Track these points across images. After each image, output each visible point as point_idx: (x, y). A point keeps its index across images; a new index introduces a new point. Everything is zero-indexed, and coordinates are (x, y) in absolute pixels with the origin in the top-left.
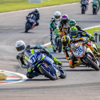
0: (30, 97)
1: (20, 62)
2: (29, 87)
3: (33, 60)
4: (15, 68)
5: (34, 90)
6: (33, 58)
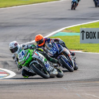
0: (17, 93)
2: (17, 83)
4: (3, 64)
5: (21, 86)
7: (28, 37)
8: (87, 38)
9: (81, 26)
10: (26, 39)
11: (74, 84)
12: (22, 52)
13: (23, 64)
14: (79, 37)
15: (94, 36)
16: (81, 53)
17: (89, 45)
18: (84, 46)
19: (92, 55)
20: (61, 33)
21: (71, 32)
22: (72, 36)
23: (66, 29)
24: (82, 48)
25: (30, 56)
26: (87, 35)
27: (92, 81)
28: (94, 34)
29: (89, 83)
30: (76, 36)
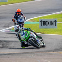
7: (7, 25)
8: (44, 25)
10: (6, 26)
11: (36, 54)
12: (24, 33)
13: (24, 40)
14: (39, 24)
15: (48, 24)
16: (40, 35)
17: (45, 29)
18: (42, 30)
19: (47, 35)
20: (28, 22)
21: (34, 21)
22: (35, 24)
23: (31, 20)
25: (28, 35)
26: (44, 23)
27: (47, 52)
28: (48, 23)
29: (45, 53)
30: (37, 24)
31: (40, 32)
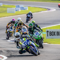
1: (16, 44)
3: (25, 44)
6: (25, 43)
8: (50, 35)
9: (47, 28)
14: (45, 35)
17: (51, 39)
24: (47, 41)
26: (50, 34)
31: (47, 42)
